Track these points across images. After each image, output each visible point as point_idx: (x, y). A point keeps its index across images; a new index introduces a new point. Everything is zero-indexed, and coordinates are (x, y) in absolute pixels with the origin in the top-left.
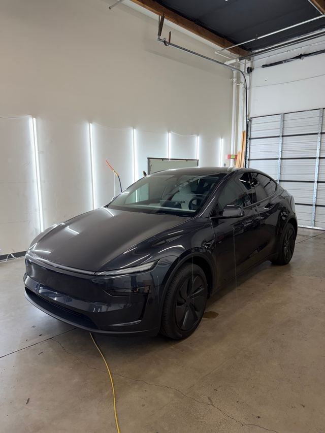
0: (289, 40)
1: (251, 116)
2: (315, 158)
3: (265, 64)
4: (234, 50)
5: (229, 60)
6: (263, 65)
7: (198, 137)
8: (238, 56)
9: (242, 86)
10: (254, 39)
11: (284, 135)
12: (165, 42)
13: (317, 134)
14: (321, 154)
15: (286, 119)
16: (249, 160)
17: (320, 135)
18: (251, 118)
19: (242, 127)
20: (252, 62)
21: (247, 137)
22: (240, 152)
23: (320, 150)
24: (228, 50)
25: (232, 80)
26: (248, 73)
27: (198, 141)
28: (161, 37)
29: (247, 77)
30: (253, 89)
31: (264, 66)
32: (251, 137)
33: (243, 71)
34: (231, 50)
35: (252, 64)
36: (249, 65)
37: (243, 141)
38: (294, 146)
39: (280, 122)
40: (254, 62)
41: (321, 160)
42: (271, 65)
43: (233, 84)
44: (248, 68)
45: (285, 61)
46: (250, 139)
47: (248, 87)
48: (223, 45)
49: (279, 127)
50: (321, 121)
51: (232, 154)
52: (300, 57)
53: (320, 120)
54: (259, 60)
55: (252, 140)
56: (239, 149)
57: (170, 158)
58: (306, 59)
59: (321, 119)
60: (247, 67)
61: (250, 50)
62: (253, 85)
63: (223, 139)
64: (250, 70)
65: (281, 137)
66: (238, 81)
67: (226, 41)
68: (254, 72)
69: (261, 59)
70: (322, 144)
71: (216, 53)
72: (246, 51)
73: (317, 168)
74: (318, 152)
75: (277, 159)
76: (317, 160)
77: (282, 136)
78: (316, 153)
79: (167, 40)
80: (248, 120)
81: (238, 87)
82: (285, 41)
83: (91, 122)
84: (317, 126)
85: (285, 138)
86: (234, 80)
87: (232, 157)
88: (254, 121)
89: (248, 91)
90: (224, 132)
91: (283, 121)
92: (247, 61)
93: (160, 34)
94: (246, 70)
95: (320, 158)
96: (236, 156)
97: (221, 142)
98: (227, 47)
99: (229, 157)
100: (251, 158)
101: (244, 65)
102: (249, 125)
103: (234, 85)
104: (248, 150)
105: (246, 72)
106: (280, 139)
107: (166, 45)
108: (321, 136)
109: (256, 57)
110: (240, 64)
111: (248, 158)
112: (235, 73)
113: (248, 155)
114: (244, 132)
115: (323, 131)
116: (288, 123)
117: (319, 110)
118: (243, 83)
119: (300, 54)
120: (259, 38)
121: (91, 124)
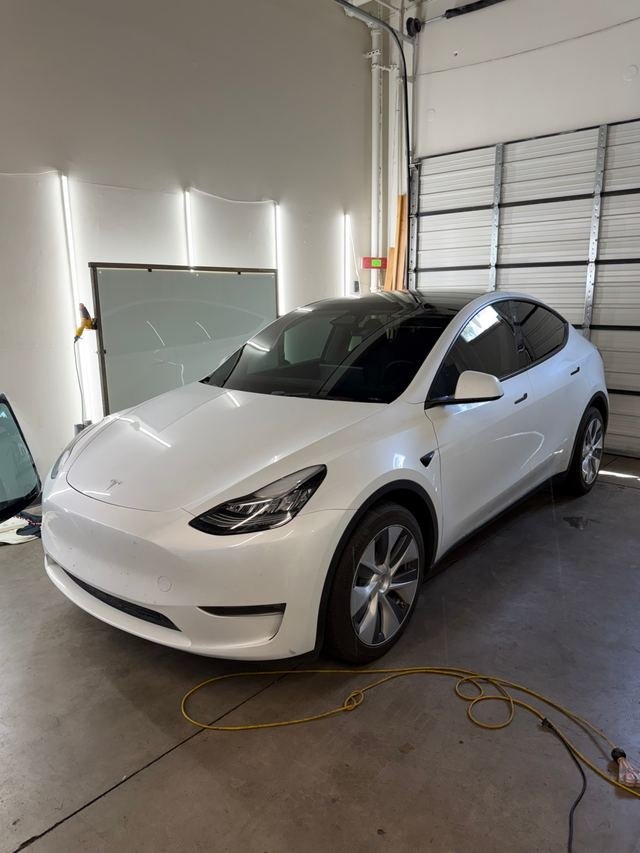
1: (420, 153)
2: (586, 263)
3: (452, 7)
6: (447, 11)
7: (279, 207)
9: (394, 73)
11: (506, 200)
13: (590, 196)
14: (601, 251)
15: (509, 158)
16: (416, 271)
17: (598, 198)
18: (420, 160)
19: (398, 185)
20: (420, 4)
21: (412, 211)
22: (392, 249)
23: (598, 240)
25: (368, 56)
26: (411, 34)
27: (277, 219)
29: (408, 48)
30: (423, 80)
31: (452, 13)
32: (422, 211)
33: (396, 27)
35: (418, 11)
36: (411, 12)
37: (401, 220)
38: (531, 231)
39: (492, 168)
40: (424, 4)
41: (601, 267)
42: (469, 7)
43: (371, 69)
44: (410, 20)
46: (418, 215)
47: (409, 73)
49: (493, 182)
50: (602, 162)
51: (374, 255)
53: (599, 158)
55: (423, 219)
56: (393, 243)
59: (602, 155)
60: (406, 19)
62: (423, 67)
63: (348, 216)
64: (415, 27)
65: (496, 208)
66: (386, 60)
68: (426, 33)
70: (604, 224)
73: (590, 287)
74: (593, 245)
75: (487, 267)
76: (591, 268)
77: (500, 205)
78: (588, 249)
80: (412, 166)
81: (385, 76)
84: (593, 175)
85: (506, 209)
86: (375, 56)
87: (375, 263)
88: (428, 167)
89: (410, 85)
90: (352, 197)
91: (501, 163)
92: (406, 3)
94: (405, 26)
95: (598, 262)
96: (384, 261)
97: (345, 225)
99: (368, 263)
100: (421, 266)
101: (398, 13)
102: (416, 179)
103: (376, 69)
104: (414, 247)
105: (406, 32)
106: (493, 215)
108: (602, 203)
110: (389, 10)
111: (413, 266)
112: (375, 34)
113: (413, 258)
114: (402, 197)
115: (608, 189)
116: (514, 169)
117: (597, 130)
118: (398, 63)
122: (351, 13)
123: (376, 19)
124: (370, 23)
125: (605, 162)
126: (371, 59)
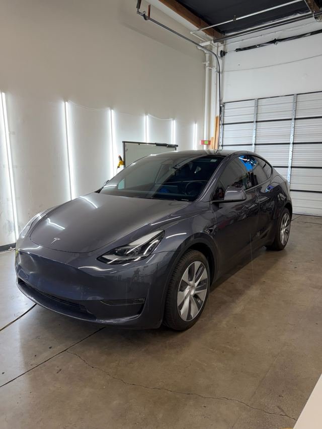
0: (263, 24)
1: (224, 100)
2: (289, 144)
3: (238, 48)
4: (209, 32)
5: (203, 42)
6: (236, 49)
7: (174, 121)
8: (212, 38)
9: (214, 70)
10: (232, 21)
11: (258, 120)
12: (144, 15)
13: (291, 119)
14: (295, 139)
15: (259, 104)
16: (222, 146)
17: (293, 120)
18: (224, 103)
19: (215, 112)
20: (225, 45)
21: (221, 122)
22: (212, 138)
23: (293, 135)
24: (202, 30)
25: (204, 63)
26: (221, 56)
27: (173, 125)
28: (140, 10)
29: (220, 61)
30: (226, 74)
31: (238, 50)
32: (225, 123)
33: (216, 54)
34: (206, 31)
35: (225, 48)
36: (221, 48)
37: (216, 126)
38: (269, 132)
39: (254, 108)
40: (227, 45)
41: (295, 145)
42: (245, 49)
43: (205, 68)
44: (221, 51)
45: (260, 45)
46: (223, 124)
47: (221, 71)
48: (199, 25)
49: (253, 113)
50: (295, 107)
51: (205, 139)
52: (274, 41)
53: (294, 106)
54: (232, 44)
55: (225, 126)
56: (213, 135)
57: (148, 142)
58: (280, 44)
59: (295, 105)
61: (224, 32)
62: (225, 69)
63: (196, 124)
64: (223, 53)
66: (211, 65)
67: (202, 21)
68: (227, 56)
69: (234, 42)
70: (296, 129)
71: (191, 33)
72: (220, 33)
73: (291, 153)
74: (292, 137)
75: (251, 145)
76: (291, 145)
77: (256, 122)
78: (290, 138)
79: (147, 14)
80: (221, 105)
81: (210, 70)
82: (259, 25)
83: (67, 101)
84: (291, 112)
85: (259, 123)
86: (207, 64)
87: (205, 143)
88: (227, 106)
89: (221, 75)
90: (198, 118)
91: (257, 106)
92: (220, 44)
93: (139, 6)
94: (219, 53)
95: (293, 143)
96: (209, 142)
97: (195, 127)
98: (203, 28)
99: (203, 142)
100: (224, 144)
101: (216, 48)
102: (222, 110)
103: (207, 69)
104: (221, 136)
105: (220, 55)
106: (253, 125)
107: (146, 19)
108: (295, 122)
109: (229, 41)
110: (212, 46)
111: (221, 144)
112: (207, 56)
113: (221, 141)
114: (217, 117)
115: (297, 117)
116: (262, 109)
117: (293, 96)
118: (216, 66)
119: (274, 39)
120: (237, 19)
121: (66, 103)
122: (200, 48)
123: (208, 50)
124: (206, 51)
125: (296, 108)
126: (205, 64)
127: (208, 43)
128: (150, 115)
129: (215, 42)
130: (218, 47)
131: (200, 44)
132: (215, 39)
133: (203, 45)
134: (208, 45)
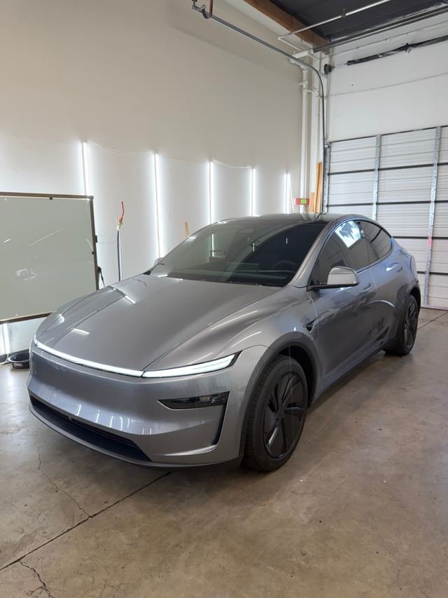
1: (330, 139)
2: (429, 202)
3: (351, 60)
4: (305, 36)
5: (297, 52)
6: (349, 62)
7: (254, 170)
8: (311, 46)
9: (315, 94)
10: (340, 17)
11: (382, 167)
12: (203, 11)
13: (432, 165)
14: (438, 196)
15: (383, 143)
16: (328, 206)
17: (436, 166)
18: (331, 143)
19: (317, 156)
20: (331, 57)
21: (325, 172)
22: (313, 194)
23: (436, 190)
24: (296, 34)
25: (301, 84)
26: (326, 73)
28: (197, 4)
29: (324, 80)
30: (332, 99)
31: (350, 63)
32: (331, 172)
33: (318, 69)
34: (302, 35)
35: (331, 61)
36: (326, 61)
37: (319, 177)
38: (396, 184)
39: (375, 148)
40: (334, 56)
41: (438, 204)
42: (361, 61)
43: (301, 91)
44: (326, 65)
45: (384, 55)
46: (329, 174)
47: (325, 95)
48: (291, 27)
49: (375, 156)
50: (438, 147)
51: (302, 197)
52: (405, 48)
53: (436, 145)
54: (342, 54)
55: (332, 176)
56: (313, 189)
58: (414, 51)
59: (438, 143)
60: (323, 64)
61: (329, 37)
62: (332, 92)
63: (289, 175)
64: (328, 69)
65: (377, 171)
66: (310, 86)
67: (295, 20)
68: (334, 73)
69: (345, 50)
70: (439, 180)
71: (279, 38)
72: (323, 38)
73: (431, 216)
75: (371, 204)
76: (432, 205)
77: (379, 170)
78: (430, 194)
79: (208, 10)
80: (326, 146)
81: (309, 94)
82: (384, 23)
83: (86, 142)
84: (432, 154)
85: (382, 172)
86: (305, 85)
87: (302, 202)
88: (335, 147)
89: (325, 101)
90: (290, 163)
91: (380, 146)
92: (323, 55)
94: (323, 68)
95: (436, 202)
96: (308, 200)
97: (287, 179)
98: (296, 30)
99: (298, 201)
100: (330, 204)
101: (318, 61)
102: (328, 153)
103: (305, 92)
104: (326, 192)
105: (323, 71)
106: (374, 175)
107: (206, 16)
108: (438, 169)
109: (338, 48)
110: (312, 59)
111: (326, 204)
112: (305, 73)
113: (326, 199)
114: (320, 164)
115: (441, 162)
116: (387, 150)
117: (435, 129)
118: (318, 88)
119: (405, 44)
120: (347, 14)
121: (85, 144)
122: (293, 61)
123: (306, 64)
124: (302, 66)
125: (440, 148)
126: (302, 86)
127: (305, 54)
128: (217, 162)
129: (314, 52)
130: (320, 60)
131: (293, 56)
132: (316, 46)
133: (297, 56)
134: (305, 57)
